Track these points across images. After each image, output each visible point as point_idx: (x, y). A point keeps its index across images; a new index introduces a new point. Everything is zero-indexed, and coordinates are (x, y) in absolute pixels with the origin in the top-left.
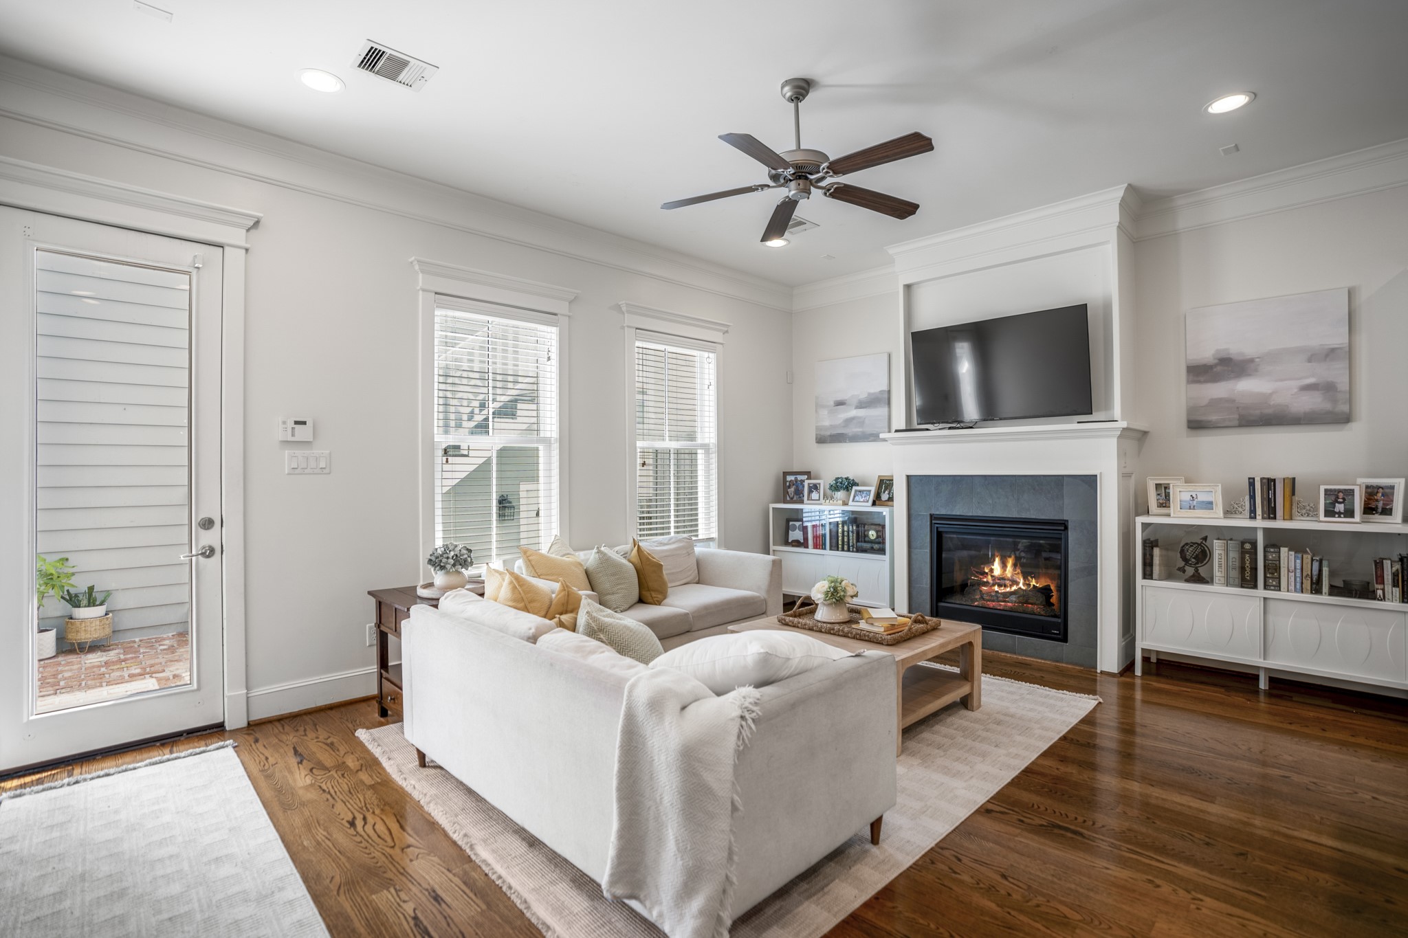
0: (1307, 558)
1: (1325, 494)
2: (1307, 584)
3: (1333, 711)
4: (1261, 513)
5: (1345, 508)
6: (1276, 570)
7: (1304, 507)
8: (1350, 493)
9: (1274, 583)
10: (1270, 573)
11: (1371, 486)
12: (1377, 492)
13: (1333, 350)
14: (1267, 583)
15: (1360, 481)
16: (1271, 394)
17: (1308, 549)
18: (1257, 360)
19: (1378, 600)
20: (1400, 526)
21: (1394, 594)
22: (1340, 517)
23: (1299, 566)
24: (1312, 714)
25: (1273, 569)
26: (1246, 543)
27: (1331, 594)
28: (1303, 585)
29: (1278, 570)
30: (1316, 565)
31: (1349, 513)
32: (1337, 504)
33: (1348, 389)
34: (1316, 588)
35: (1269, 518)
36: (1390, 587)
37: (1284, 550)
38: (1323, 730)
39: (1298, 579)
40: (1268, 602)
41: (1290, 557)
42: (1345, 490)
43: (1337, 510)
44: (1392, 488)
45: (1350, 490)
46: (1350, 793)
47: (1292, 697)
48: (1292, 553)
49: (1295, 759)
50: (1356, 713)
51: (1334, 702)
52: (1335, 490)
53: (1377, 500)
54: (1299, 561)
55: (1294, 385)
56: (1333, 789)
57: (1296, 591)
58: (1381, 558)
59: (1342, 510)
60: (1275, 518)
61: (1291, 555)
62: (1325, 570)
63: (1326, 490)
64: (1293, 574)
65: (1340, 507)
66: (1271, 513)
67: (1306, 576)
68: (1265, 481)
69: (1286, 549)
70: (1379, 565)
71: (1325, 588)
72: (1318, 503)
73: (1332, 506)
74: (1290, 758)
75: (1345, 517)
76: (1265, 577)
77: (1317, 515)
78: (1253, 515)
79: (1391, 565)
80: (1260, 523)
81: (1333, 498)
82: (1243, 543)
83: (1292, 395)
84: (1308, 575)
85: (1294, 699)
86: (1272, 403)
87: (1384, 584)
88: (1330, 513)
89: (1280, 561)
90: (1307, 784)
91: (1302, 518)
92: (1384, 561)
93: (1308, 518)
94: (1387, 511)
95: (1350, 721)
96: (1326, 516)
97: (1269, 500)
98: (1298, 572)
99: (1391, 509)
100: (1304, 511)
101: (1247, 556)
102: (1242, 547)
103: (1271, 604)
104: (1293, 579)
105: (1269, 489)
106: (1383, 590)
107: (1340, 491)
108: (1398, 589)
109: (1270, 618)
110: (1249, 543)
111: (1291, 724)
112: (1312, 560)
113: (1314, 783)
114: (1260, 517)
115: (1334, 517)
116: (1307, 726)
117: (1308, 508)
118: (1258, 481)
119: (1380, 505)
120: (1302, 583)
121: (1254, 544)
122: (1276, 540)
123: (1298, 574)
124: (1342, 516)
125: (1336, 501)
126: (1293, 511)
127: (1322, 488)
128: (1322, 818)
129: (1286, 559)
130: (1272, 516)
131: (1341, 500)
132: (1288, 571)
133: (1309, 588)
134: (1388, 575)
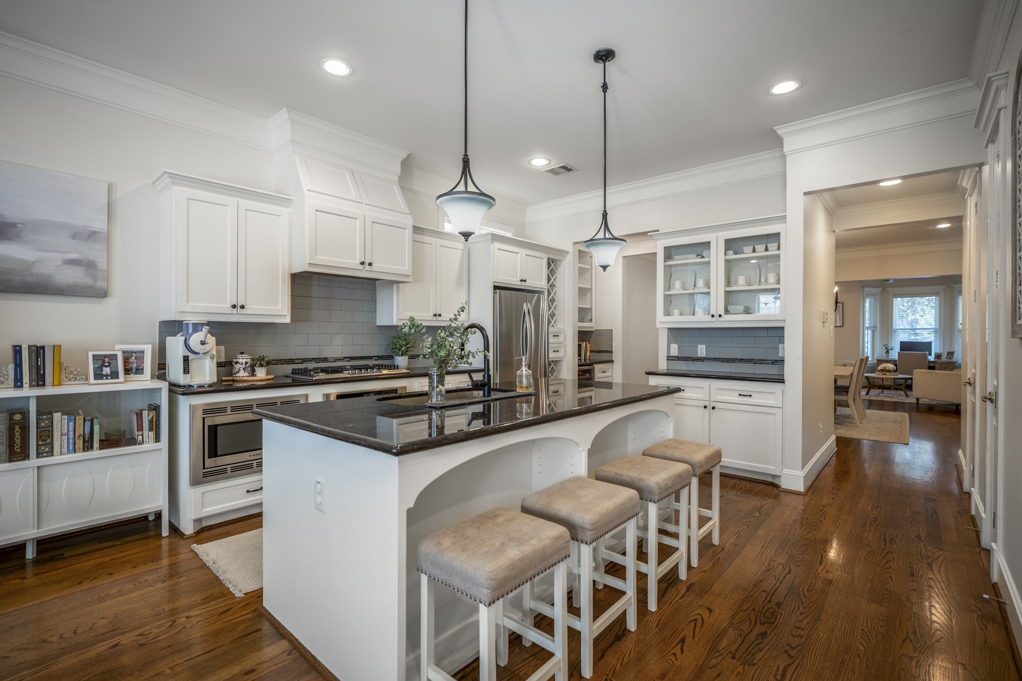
0: (80, 420)
1: (93, 360)
2: (80, 444)
3: (106, 550)
4: (28, 381)
5: (110, 371)
6: (48, 436)
7: (71, 373)
8: (115, 357)
9: (47, 449)
10: (42, 441)
11: (127, 351)
12: (132, 356)
13: (94, 233)
14: (40, 451)
15: (118, 347)
16: (34, 263)
17: (80, 411)
18: (20, 226)
19: (139, 444)
20: (149, 382)
21: (150, 437)
22: (107, 379)
23: (71, 428)
24: (91, 563)
25: (46, 436)
26: (16, 414)
27: (101, 448)
28: (76, 446)
29: (51, 438)
30: (88, 424)
31: (114, 375)
32: (104, 368)
33: (106, 268)
34: (88, 445)
35: (38, 385)
36: (147, 431)
37: (57, 416)
38: (111, 574)
39: (71, 441)
40: (41, 469)
41: (63, 421)
42: (110, 355)
43: (104, 373)
44: (143, 352)
45: (114, 355)
46: (172, 625)
47: (63, 554)
48: (66, 417)
49: (110, 620)
50: (122, 544)
51: (100, 543)
52: (101, 355)
53: (132, 363)
54: (71, 424)
55: (59, 257)
56: (158, 631)
57: (69, 452)
58: (140, 410)
59: (109, 373)
60: (44, 385)
61: (64, 419)
62: (96, 428)
63: (94, 356)
64: (66, 436)
65: (106, 371)
66: (39, 380)
67: (79, 437)
68: (33, 348)
69: (60, 414)
70: (139, 415)
71: (96, 444)
72: (88, 368)
73: (100, 370)
74: (104, 622)
75: (111, 379)
76: (38, 445)
77: (87, 379)
78: (18, 383)
79: (148, 414)
80: (27, 391)
81: (100, 362)
82: (11, 414)
83: (56, 266)
84: (80, 435)
85: (66, 555)
86: (35, 272)
87: (143, 430)
88: (98, 376)
89: (52, 426)
90: (137, 641)
91: (70, 383)
92: (143, 412)
93: (76, 382)
94: (139, 371)
95: (123, 554)
96: (95, 379)
97: (38, 367)
98: (71, 433)
99: (143, 369)
100: (71, 376)
101: (17, 428)
102: (11, 419)
103: (45, 471)
104: (66, 441)
105: (37, 357)
106: (142, 435)
107: (105, 356)
108: (152, 432)
109: (45, 485)
110: (19, 413)
111: (80, 583)
112: (85, 420)
113: (141, 635)
114: (28, 385)
115: (103, 379)
116: (96, 578)
117: (75, 373)
118: (25, 348)
119: (134, 366)
120: (75, 444)
121: (25, 414)
122: (47, 406)
123: (71, 436)
124: (109, 378)
125: (103, 365)
126: (62, 377)
127: (91, 354)
128: (171, 668)
129: (59, 423)
130: (40, 383)
131: (107, 364)
132: (62, 435)
133: (81, 447)
134: (145, 422)
